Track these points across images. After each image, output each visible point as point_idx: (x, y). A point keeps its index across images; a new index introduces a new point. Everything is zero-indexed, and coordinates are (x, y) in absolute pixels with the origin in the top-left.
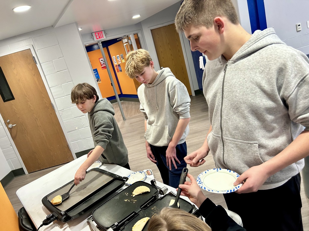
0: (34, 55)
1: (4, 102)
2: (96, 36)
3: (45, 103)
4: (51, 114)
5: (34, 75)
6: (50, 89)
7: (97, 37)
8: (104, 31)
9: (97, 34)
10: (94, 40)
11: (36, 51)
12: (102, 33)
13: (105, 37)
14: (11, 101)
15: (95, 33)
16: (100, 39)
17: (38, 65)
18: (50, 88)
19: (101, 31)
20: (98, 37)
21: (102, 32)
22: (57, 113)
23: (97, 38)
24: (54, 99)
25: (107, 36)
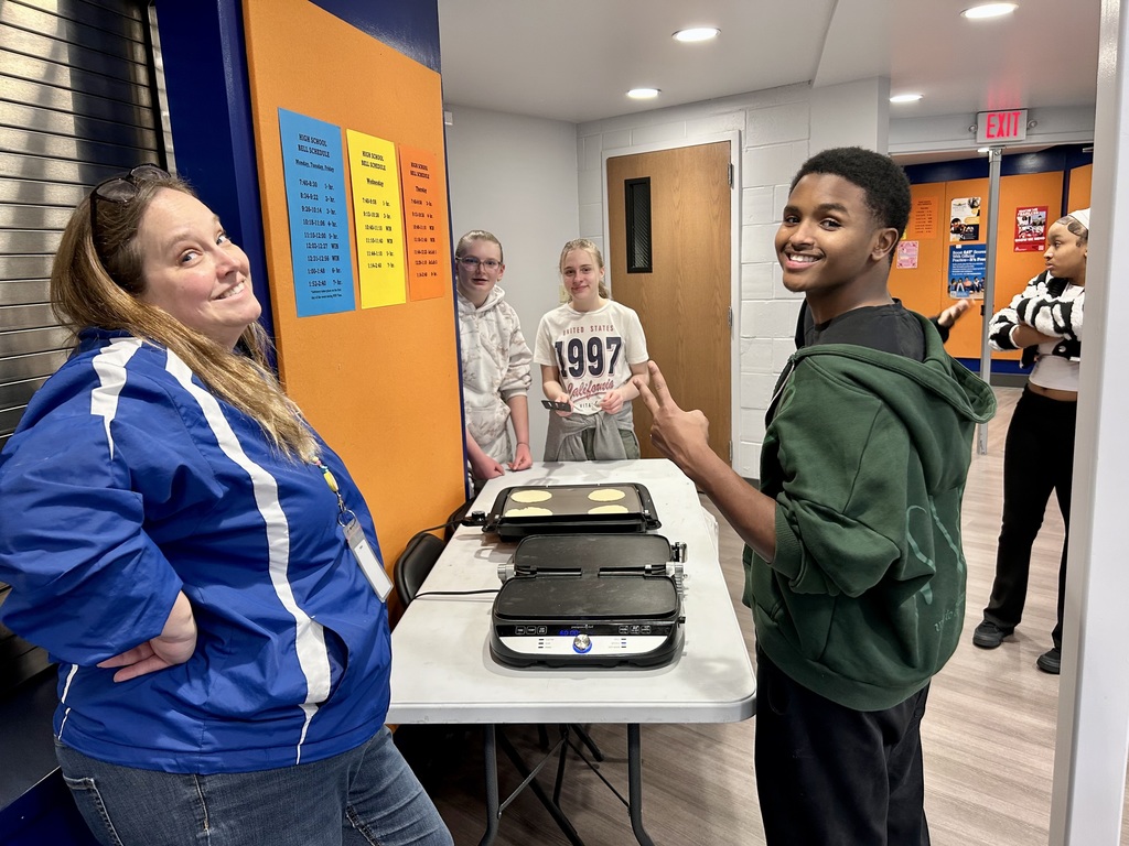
0: (735, 161)
1: (628, 272)
2: (989, 126)
3: (716, 304)
4: (720, 340)
5: (717, 216)
6: (740, 268)
7: (992, 129)
8: (1030, 111)
9: (995, 121)
10: (975, 138)
11: (744, 150)
12: (1020, 117)
13: (1022, 134)
14: (643, 275)
15: (990, 116)
16: (1001, 139)
17: (735, 193)
18: (740, 264)
19: (1016, 111)
20: (994, 131)
21: (1016, 115)
22: (734, 344)
23: (991, 133)
24: (741, 299)
25: (1035, 130)
